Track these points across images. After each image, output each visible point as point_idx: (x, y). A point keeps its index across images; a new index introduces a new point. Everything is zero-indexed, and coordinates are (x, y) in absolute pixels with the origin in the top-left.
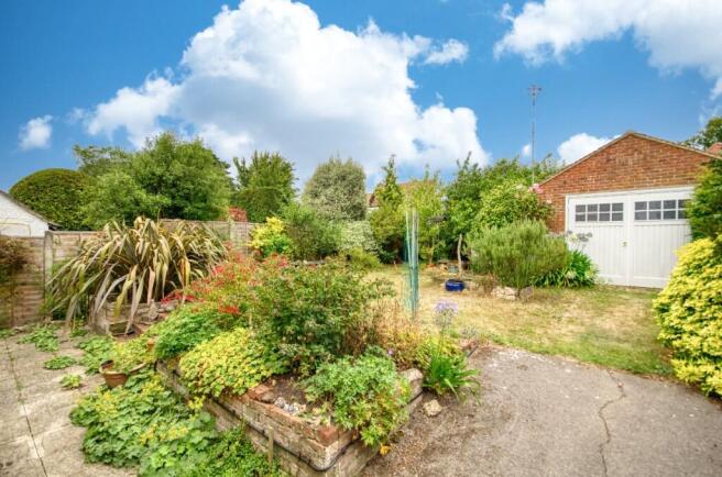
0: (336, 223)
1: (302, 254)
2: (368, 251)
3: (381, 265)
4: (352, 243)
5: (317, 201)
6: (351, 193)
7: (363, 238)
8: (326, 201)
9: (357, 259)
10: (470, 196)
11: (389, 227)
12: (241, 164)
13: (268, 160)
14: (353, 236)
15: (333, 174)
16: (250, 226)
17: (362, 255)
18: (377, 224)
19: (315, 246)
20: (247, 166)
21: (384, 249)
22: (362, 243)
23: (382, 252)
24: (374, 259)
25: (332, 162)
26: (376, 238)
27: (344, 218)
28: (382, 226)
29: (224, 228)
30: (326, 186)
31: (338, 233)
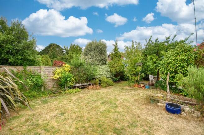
0: (95, 66)
1: (79, 80)
2: (108, 78)
3: (114, 84)
4: (101, 75)
5: (87, 57)
6: (101, 54)
7: (106, 73)
8: (90, 57)
9: (104, 82)
10: (155, 53)
11: (117, 68)
12: (66, 48)
13: (75, 47)
14: (102, 72)
15: (93, 46)
16: (53, 68)
17: (106, 80)
18: (112, 67)
19: (86, 76)
20: (68, 49)
21: (114, 76)
22: (106, 75)
23: (114, 78)
24: (111, 81)
25: (93, 42)
26: (111, 72)
27: (98, 64)
28: (114, 67)
29: (38, 70)
30: (91, 51)
31: (95, 71)
